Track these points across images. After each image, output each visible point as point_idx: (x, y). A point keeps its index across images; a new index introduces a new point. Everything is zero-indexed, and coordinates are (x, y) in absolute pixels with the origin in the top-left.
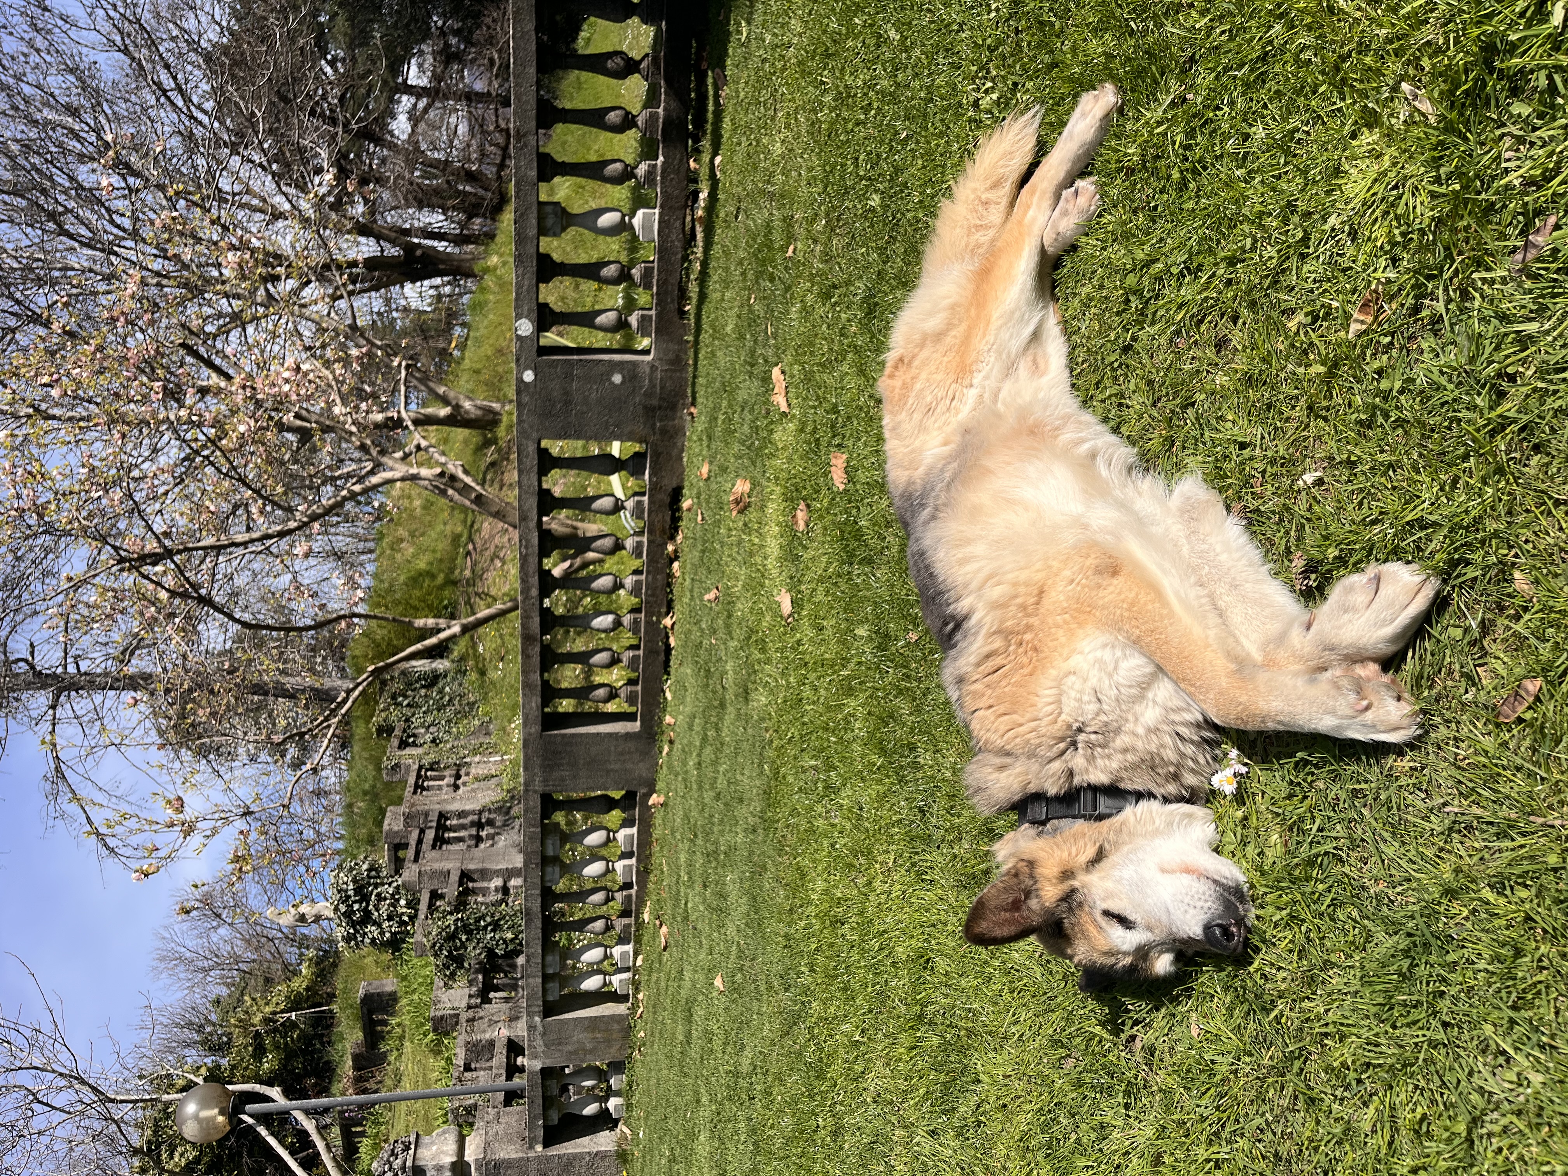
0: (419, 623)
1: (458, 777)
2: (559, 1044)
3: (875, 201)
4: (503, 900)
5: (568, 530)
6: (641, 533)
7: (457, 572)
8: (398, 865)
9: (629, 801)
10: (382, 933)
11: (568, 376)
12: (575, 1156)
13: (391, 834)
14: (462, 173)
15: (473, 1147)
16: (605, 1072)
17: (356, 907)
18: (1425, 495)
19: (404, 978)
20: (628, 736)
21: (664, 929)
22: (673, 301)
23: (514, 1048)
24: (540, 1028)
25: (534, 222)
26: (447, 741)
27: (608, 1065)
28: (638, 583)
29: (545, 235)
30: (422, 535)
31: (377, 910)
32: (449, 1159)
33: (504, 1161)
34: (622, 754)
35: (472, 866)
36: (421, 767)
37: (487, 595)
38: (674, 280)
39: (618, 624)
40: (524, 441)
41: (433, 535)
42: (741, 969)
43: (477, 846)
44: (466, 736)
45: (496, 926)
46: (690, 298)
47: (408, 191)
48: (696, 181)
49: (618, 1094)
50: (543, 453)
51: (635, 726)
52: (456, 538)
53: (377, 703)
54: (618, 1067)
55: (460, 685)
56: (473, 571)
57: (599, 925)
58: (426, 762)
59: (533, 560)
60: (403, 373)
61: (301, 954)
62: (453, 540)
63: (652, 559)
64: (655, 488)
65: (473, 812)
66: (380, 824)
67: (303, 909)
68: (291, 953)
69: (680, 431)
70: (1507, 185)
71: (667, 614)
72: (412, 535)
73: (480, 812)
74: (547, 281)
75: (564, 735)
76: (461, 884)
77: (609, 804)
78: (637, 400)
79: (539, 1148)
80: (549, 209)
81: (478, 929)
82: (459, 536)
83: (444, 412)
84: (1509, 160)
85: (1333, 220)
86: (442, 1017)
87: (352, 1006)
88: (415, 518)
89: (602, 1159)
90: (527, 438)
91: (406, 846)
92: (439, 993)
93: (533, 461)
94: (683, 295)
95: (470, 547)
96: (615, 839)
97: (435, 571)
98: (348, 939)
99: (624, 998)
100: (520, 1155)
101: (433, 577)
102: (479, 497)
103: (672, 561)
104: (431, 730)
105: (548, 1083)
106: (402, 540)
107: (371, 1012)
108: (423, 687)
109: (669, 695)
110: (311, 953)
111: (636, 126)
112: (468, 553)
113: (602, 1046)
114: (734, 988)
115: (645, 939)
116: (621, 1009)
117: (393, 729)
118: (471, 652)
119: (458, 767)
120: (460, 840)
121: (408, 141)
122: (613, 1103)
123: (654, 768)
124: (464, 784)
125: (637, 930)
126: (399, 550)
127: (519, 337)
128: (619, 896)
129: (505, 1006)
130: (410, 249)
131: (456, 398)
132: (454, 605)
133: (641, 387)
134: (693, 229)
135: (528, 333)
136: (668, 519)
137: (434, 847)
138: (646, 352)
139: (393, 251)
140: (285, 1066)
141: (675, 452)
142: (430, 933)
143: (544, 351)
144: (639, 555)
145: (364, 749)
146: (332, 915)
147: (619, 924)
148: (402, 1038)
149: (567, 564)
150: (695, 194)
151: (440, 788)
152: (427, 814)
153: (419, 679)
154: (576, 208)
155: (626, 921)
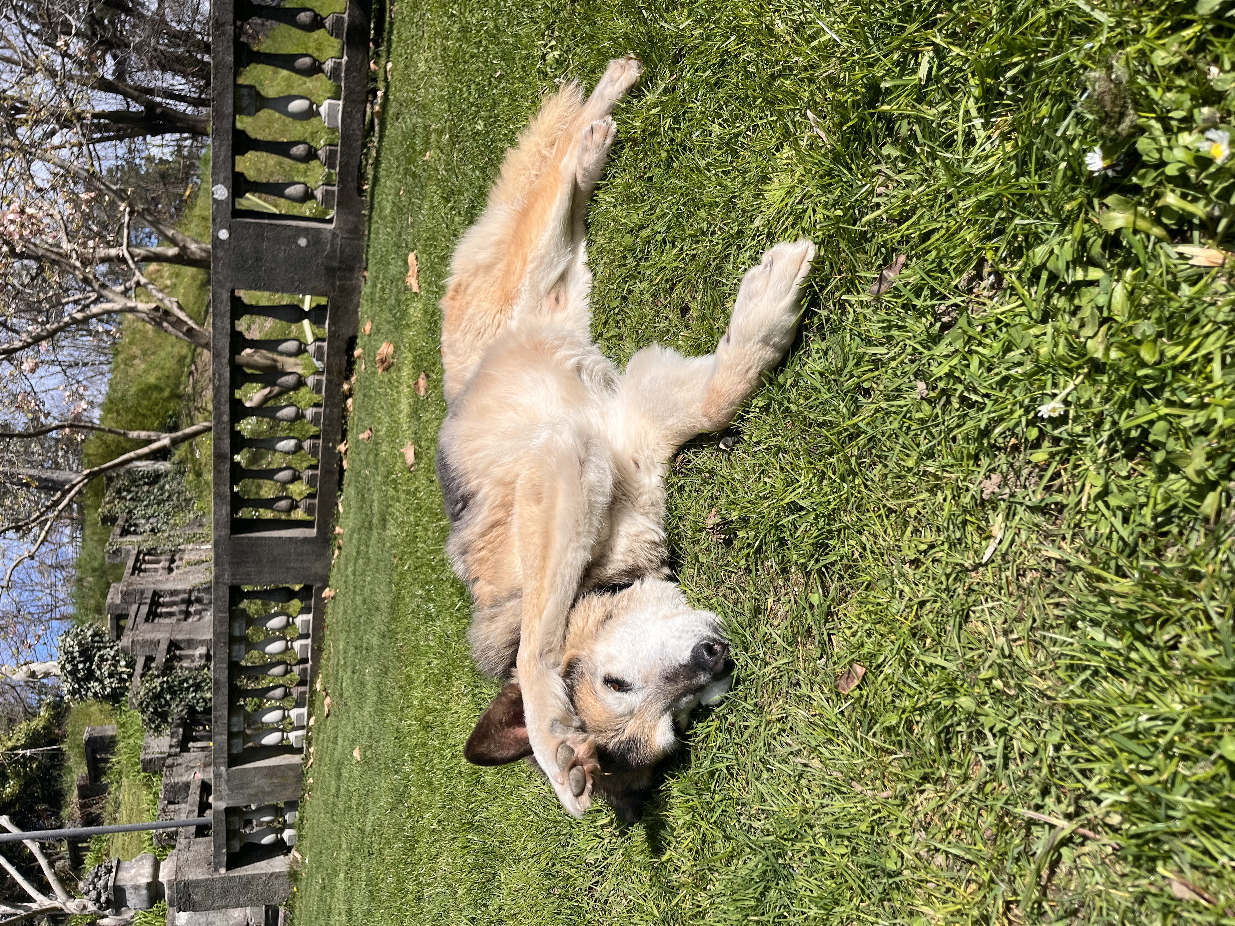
0: (133, 434)
1: (172, 561)
2: (242, 788)
3: (480, 127)
4: (205, 666)
5: (269, 362)
6: (321, 373)
7: (182, 387)
8: (119, 631)
9: (306, 593)
10: (104, 688)
11: (260, 237)
12: (253, 877)
13: (113, 605)
14: (202, 46)
15: (166, 870)
16: (281, 809)
17: (81, 666)
18: (802, 480)
19: (123, 725)
20: (306, 540)
21: (328, 700)
22: (353, 181)
23: (205, 788)
24: (225, 776)
25: (231, 102)
26: (165, 531)
27: (285, 803)
28: (317, 415)
29: (241, 114)
30: (153, 353)
31: (100, 669)
32: (145, 880)
33: (192, 881)
34: (300, 554)
35: (179, 637)
36: (139, 553)
37: (205, 409)
38: (354, 163)
39: (299, 447)
40: (218, 290)
41: (163, 354)
42: (370, 746)
43: (185, 620)
44: (181, 528)
45: (198, 687)
46: (367, 179)
47: (152, 56)
48: (375, 80)
49: (291, 826)
50: (236, 301)
51: (312, 532)
52: (181, 360)
53: (103, 495)
54: (292, 805)
55: (179, 484)
56: (194, 388)
57: (279, 692)
58: (144, 548)
59: (226, 391)
60: (127, 218)
61: (41, 699)
62: (179, 361)
63: (329, 396)
64: (333, 336)
65: (184, 591)
66: (105, 596)
67: (34, 667)
68: (32, 698)
69: (356, 290)
70: (875, 219)
71: (342, 441)
72: (144, 354)
73: (191, 592)
74: (243, 153)
75: (250, 538)
76: (168, 652)
77: (291, 595)
78: (320, 261)
79: (223, 871)
80: (245, 91)
81: (181, 690)
82: (185, 357)
83: (172, 251)
84: (880, 195)
85: (757, 222)
86: (151, 760)
87: (79, 746)
88: (147, 339)
89: (276, 878)
90: (222, 287)
91: (126, 616)
92: (149, 740)
93: (226, 307)
94: (361, 177)
95: (193, 367)
96: (293, 623)
97: (163, 386)
98: (73, 692)
99: (299, 751)
100: (207, 876)
101: (161, 390)
102: (190, 330)
103: (347, 397)
104: (151, 521)
105: (232, 819)
106: (135, 357)
107: (94, 752)
108: (145, 484)
109: (341, 509)
110: (49, 699)
111: (324, 27)
112: (191, 373)
113: (279, 789)
114: (366, 761)
115: (317, 704)
116: (296, 759)
117: (116, 519)
118: (189, 456)
119: (173, 553)
120: (171, 614)
121: (157, 13)
122: (287, 834)
123: (328, 567)
124: (178, 567)
125: (311, 696)
126: (132, 366)
127: (215, 201)
128: (296, 669)
129: (201, 754)
130: (151, 107)
131: (184, 240)
132: (178, 415)
133: (324, 251)
134: (372, 121)
135: (224, 198)
136: (344, 362)
137: (147, 620)
138: (330, 221)
139: (136, 107)
140: (25, 791)
141: (351, 308)
142: (138, 693)
143: (237, 213)
144: (319, 391)
145: (94, 533)
146: (59, 673)
147: (296, 692)
148: (120, 773)
149: (267, 391)
150: (374, 92)
151: (156, 570)
152: (142, 592)
153: (143, 477)
154: (270, 91)
155: (302, 689)
